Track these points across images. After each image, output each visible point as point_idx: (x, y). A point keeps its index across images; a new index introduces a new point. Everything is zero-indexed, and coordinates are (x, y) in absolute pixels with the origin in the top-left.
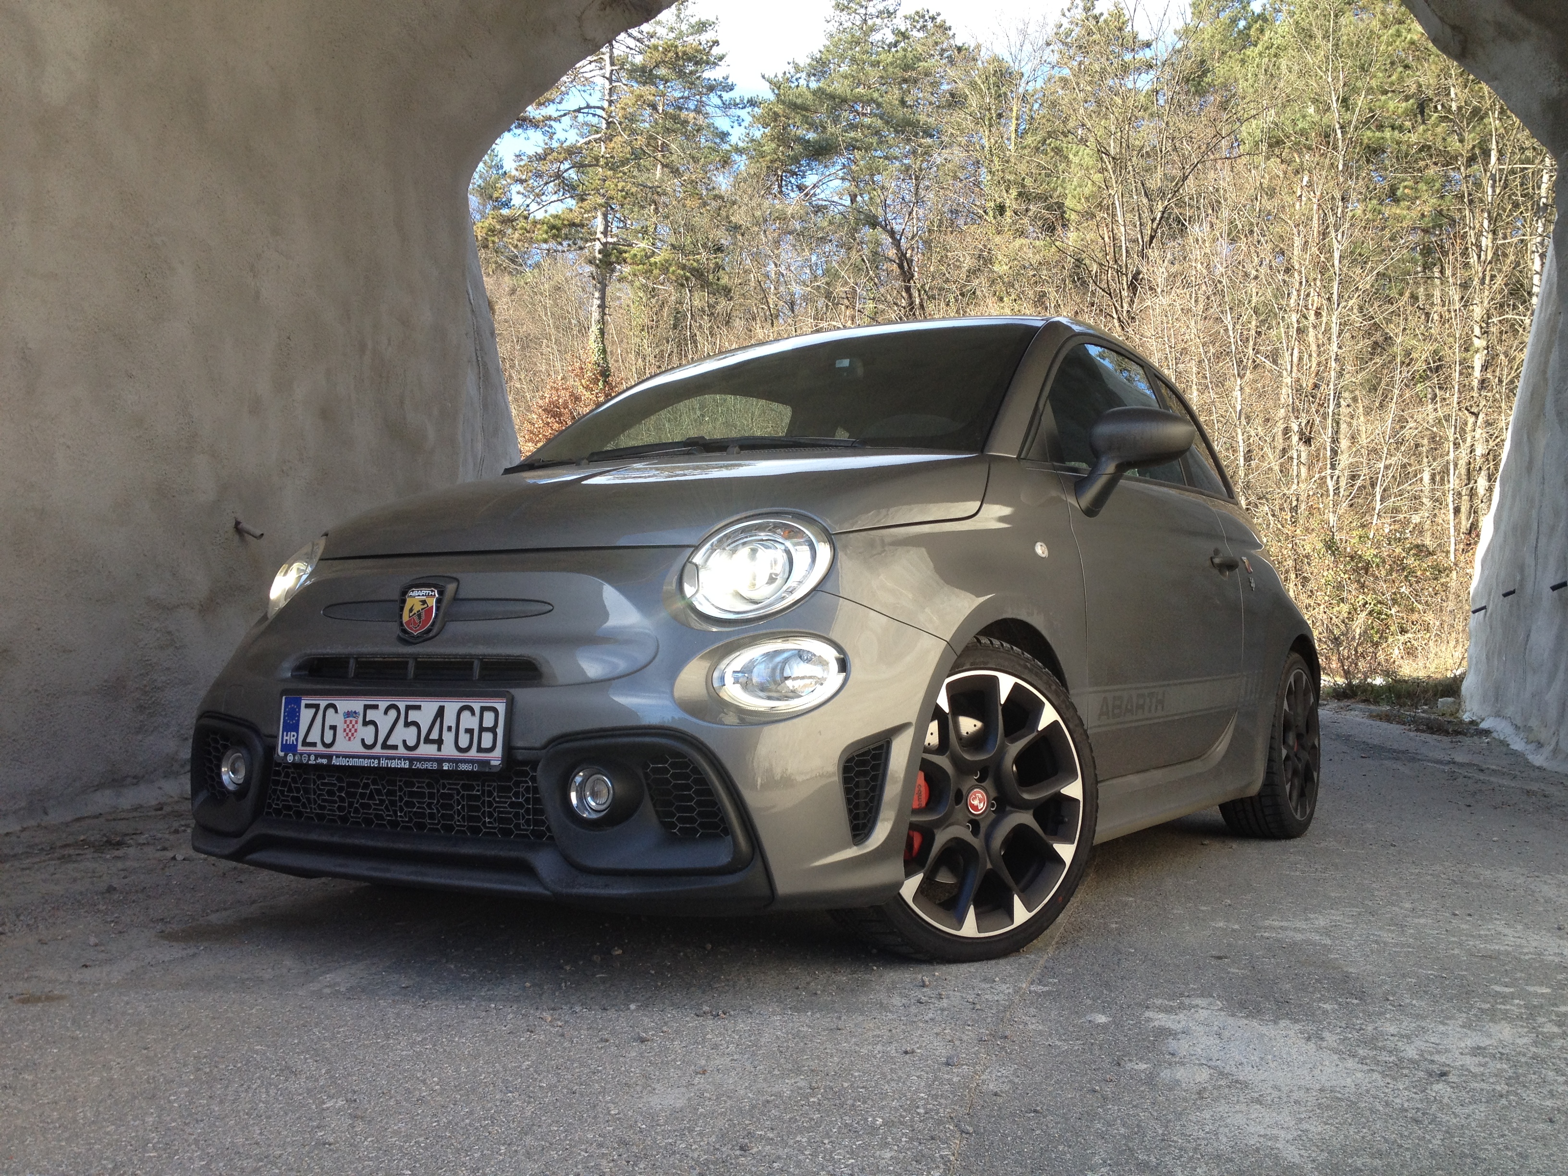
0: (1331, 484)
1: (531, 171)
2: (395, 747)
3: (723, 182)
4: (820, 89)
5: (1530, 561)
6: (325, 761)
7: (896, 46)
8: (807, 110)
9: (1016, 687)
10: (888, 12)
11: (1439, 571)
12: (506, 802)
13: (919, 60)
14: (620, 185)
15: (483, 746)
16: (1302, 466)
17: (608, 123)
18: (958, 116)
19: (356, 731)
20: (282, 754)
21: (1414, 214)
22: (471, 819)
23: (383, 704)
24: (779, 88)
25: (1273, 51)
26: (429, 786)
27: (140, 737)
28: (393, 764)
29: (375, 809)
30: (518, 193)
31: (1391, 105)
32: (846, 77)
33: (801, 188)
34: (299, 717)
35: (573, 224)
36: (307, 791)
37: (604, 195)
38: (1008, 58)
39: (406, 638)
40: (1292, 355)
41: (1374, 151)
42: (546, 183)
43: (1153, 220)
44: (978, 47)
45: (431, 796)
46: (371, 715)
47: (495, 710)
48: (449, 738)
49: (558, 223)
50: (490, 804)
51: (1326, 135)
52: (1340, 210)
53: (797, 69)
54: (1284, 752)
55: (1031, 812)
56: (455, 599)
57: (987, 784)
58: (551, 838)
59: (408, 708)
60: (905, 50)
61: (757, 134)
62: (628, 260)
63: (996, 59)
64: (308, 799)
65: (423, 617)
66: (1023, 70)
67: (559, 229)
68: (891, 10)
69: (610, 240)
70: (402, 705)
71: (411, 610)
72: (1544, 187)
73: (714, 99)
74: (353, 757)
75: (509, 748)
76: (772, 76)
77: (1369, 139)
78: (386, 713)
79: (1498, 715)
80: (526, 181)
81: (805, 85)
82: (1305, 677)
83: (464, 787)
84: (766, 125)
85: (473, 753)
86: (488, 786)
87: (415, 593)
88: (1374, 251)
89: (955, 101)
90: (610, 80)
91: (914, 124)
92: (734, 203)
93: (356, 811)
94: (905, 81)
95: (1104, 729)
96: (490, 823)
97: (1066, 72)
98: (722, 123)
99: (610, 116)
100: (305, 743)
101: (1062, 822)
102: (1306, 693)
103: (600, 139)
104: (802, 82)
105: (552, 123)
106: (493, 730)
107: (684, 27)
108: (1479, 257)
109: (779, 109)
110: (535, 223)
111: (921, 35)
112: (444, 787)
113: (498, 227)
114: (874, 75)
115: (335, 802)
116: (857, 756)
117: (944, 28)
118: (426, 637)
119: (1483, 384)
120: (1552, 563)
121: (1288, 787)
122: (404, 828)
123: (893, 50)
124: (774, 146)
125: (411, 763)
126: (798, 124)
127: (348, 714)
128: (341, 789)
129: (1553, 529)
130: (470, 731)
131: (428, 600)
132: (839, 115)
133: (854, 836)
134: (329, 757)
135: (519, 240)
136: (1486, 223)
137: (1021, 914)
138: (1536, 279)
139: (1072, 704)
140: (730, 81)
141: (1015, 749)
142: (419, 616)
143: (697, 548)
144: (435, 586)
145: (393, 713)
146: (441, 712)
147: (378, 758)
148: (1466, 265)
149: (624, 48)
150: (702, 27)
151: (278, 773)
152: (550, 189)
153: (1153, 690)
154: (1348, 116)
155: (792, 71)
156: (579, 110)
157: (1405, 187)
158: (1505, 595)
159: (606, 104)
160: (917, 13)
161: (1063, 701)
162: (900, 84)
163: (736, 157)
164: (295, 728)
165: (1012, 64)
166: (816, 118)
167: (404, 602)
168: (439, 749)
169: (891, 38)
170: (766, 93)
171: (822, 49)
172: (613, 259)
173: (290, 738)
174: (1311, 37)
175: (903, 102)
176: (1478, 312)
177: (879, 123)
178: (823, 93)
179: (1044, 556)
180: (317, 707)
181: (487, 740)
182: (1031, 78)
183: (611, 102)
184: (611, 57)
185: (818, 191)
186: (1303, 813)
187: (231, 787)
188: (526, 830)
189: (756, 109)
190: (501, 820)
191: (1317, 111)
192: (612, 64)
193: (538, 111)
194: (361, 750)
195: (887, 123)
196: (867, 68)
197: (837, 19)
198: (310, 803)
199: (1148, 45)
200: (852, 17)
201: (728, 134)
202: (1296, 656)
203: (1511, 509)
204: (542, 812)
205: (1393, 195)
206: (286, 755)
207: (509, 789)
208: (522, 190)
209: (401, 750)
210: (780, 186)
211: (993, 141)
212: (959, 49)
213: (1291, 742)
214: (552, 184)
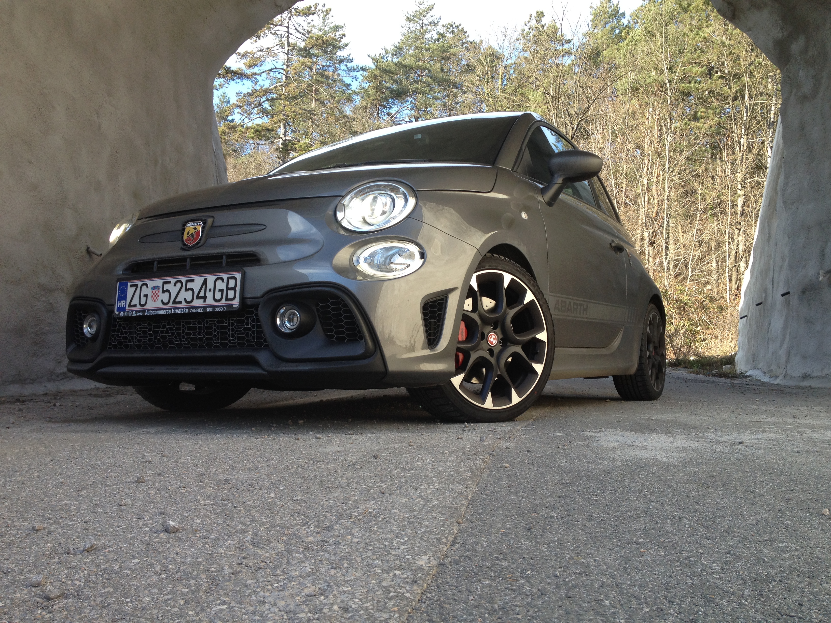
0: (665, 264)
1: (245, 102)
2: (180, 302)
3: (348, 110)
4: (398, 62)
5: (770, 286)
6: (141, 314)
7: (438, 41)
8: (392, 73)
9: (512, 280)
10: (434, 23)
11: (721, 308)
12: (241, 328)
13: (451, 48)
14: (293, 109)
15: (229, 297)
16: (650, 258)
17: (286, 77)
18: (471, 77)
19: (158, 296)
20: (117, 313)
21: (707, 126)
22: (222, 339)
23: (173, 281)
24: (377, 62)
25: (634, 43)
26: (199, 323)
27: (34, 359)
28: (179, 311)
29: (169, 339)
30: (238, 113)
31: (694, 70)
32: (412, 56)
33: (389, 114)
34: (127, 292)
35: (268, 130)
36: (131, 333)
37: (284, 115)
38: (497, 47)
39: (185, 247)
40: (645, 197)
41: (686, 94)
42: (254, 108)
43: (573, 128)
44: (481, 42)
45: (200, 328)
46: (167, 287)
47: (235, 278)
48: (210, 295)
49: (260, 128)
50: (233, 330)
51: (662, 86)
52: (669, 124)
53: (387, 52)
54: (648, 353)
55: (521, 346)
56: (212, 227)
57: (498, 330)
58: (267, 346)
59: (187, 281)
60: (443, 42)
61: (366, 85)
62: (297, 148)
63: (490, 48)
64: (132, 337)
65: (195, 236)
66: (505, 54)
67: (260, 132)
68: (436, 22)
69: (287, 138)
70: (184, 281)
71: (188, 233)
72: (772, 112)
73: (343, 67)
74: (157, 310)
75: (243, 299)
76: (373, 56)
77: (683, 87)
78: (175, 285)
79: (754, 368)
80: (242, 106)
81: (391, 60)
82: (658, 317)
83: (219, 322)
84: (370, 81)
85: (223, 302)
86: (232, 320)
87: (191, 224)
88: (686, 146)
89: (470, 69)
90: (287, 54)
91: (448, 81)
92: (354, 119)
93: (159, 340)
94: (443, 58)
96: (232, 340)
97: (527, 54)
98: (347, 80)
99: (287, 73)
100: (130, 306)
101: (537, 353)
102: (658, 327)
103: (282, 85)
104: (389, 59)
105: (256, 76)
106: (234, 289)
107: (327, 29)
108: (740, 148)
109: (377, 73)
110: (247, 128)
111: (451, 35)
112: (207, 323)
113: (227, 131)
114: (427, 55)
115: (147, 337)
116: (431, 302)
117: (463, 32)
118: (197, 246)
119: (743, 213)
120: (781, 284)
121: (650, 372)
122: (185, 347)
123: (437, 42)
124: (374, 91)
125: (189, 310)
126: (387, 80)
127: (154, 288)
128: (150, 330)
129: (781, 268)
130: (221, 291)
131: (197, 227)
132: (409, 76)
133: (429, 345)
134: (144, 311)
135: (239, 138)
136: (743, 131)
137: (515, 399)
138: (769, 160)
139: (541, 291)
140: (351, 57)
141: (512, 313)
142: (193, 236)
143: (343, 197)
144: (201, 220)
145: (179, 285)
146: (205, 282)
147: (171, 309)
148: (733, 153)
149: (295, 38)
150: (336, 28)
151: (115, 326)
152: (255, 112)
153: (581, 302)
154: (672, 76)
155: (384, 53)
156: (271, 70)
157: (702, 112)
158: (757, 305)
159: (285, 67)
160: (449, 24)
161: (537, 290)
162: (441, 60)
163: (354, 97)
164: (125, 298)
165: (499, 50)
166: (398, 77)
167: (184, 229)
168: (205, 301)
169: (435, 36)
170: (370, 64)
171: (400, 42)
172: (289, 148)
173: (122, 304)
174: (653, 35)
175: (442, 70)
176: (739, 177)
177: (430, 80)
178: (400, 64)
179: (526, 219)
180: (137, 286)
181: (231, 294)
182: (509, 57)
183: (288, 66)
184: (288, 42)
185: (398, 116)
186: (658, 388)
187: (88, 335)
188: (253, 342)
189: (365, 73)
190: (239, 338)
191: (657, 73)
192: (289, 46)
193: (249, 70)
194: (161, 306)
195: (434, 80)
196: (423, 51)
197: (407, 26)
198: (133, 339)
199: (569, 41)
200: (415, 25)
201: (350, 85)
202: (652, 305)
203: (759, 263)
204: (262, 332)
205: (695, 118)
206: (120, 313)
207: (243, 321)
208: (240, 111)
209: (184, 304)
210: (378, 113)
211: (489, 90)
212: (471, 43)
213: (651, 349)
214: (256, 109)
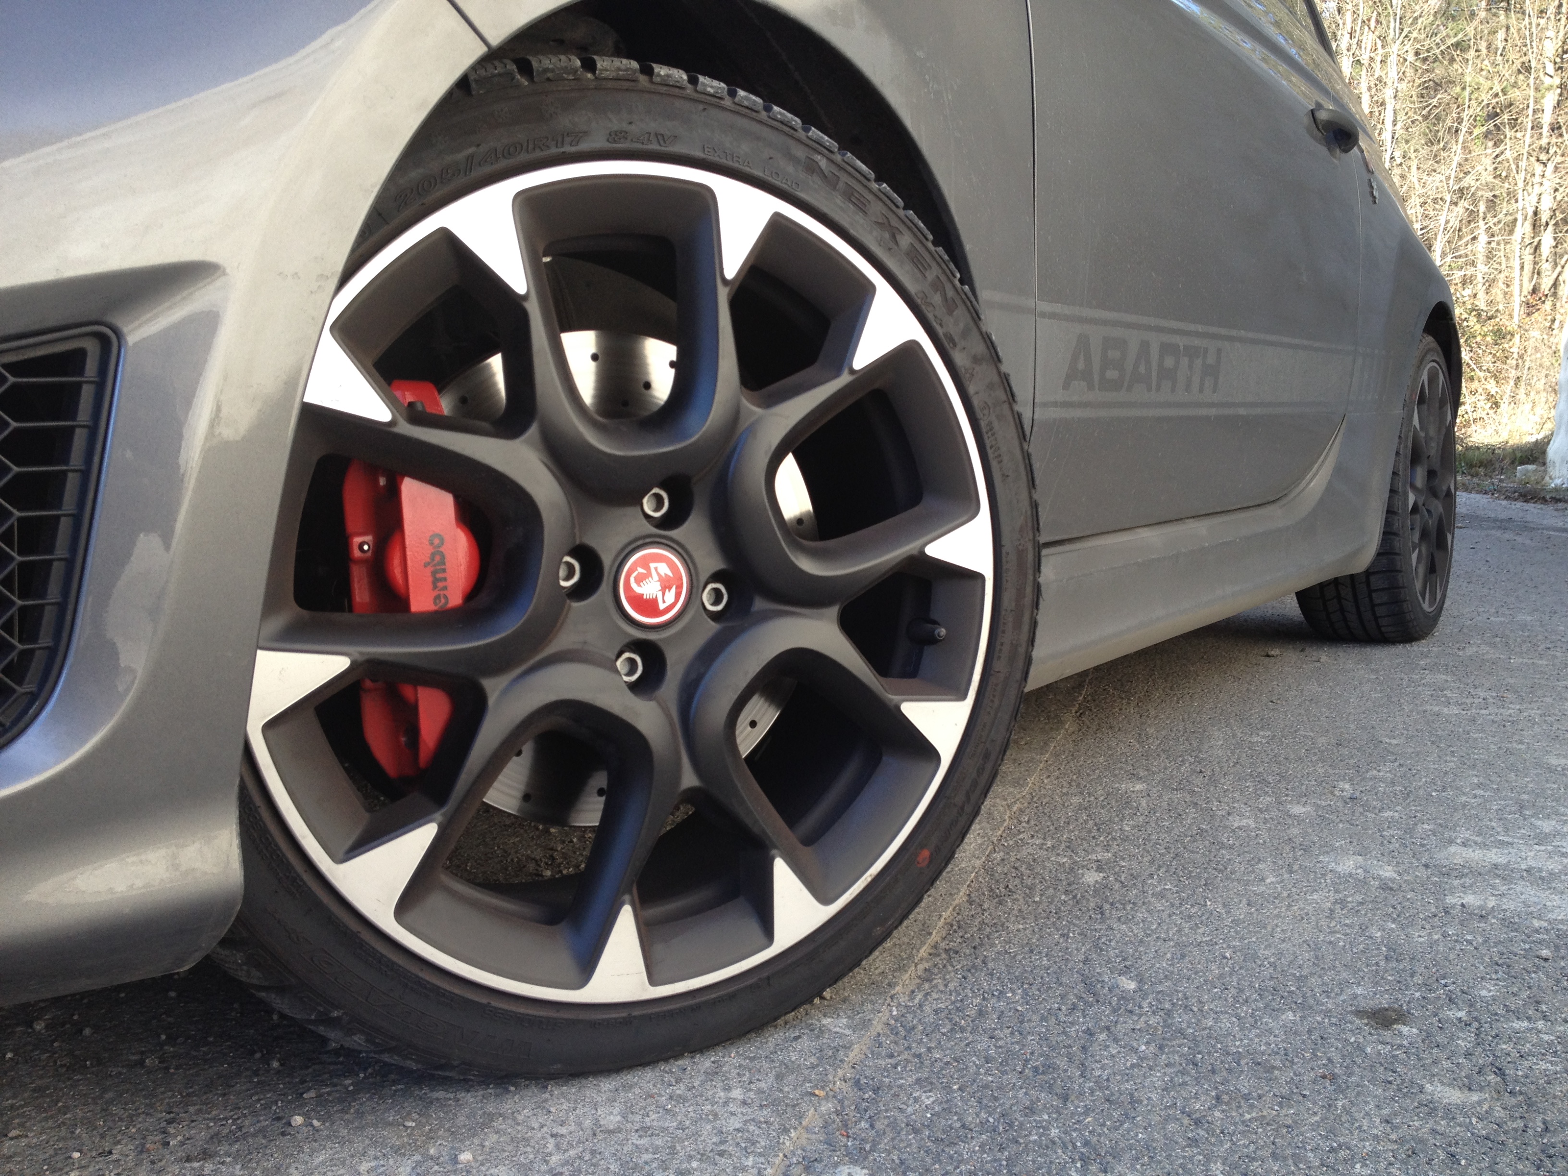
55: (833, 611)
57: (689, 530)
82: (1441, 375)
95: (1078, 413)
101: (933, 640)
102: (1442, 404)
119: (1553, 126)
121: (1414, 555)
137: (797, 914)
141: (775, 423)
153: (1197, 342)
176: (1550, 47)
186: (1432, 599)
202: (1430, 339)
213: (1420, 483)
